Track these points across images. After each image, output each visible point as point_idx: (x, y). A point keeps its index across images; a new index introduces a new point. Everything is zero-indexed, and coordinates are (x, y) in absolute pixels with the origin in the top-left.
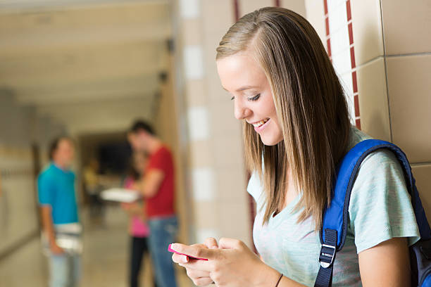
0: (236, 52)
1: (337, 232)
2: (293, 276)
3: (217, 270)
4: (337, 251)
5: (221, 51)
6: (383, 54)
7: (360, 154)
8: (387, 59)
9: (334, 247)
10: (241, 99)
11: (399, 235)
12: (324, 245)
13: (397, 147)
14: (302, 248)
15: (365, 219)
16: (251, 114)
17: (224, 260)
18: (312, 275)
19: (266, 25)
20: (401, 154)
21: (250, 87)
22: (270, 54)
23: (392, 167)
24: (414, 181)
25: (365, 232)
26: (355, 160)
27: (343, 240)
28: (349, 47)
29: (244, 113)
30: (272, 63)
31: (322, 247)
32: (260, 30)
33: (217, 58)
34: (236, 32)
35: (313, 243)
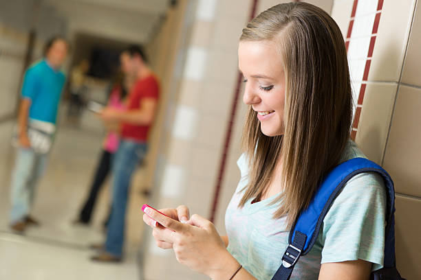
0: (261, 39)
1: (306, 238)
2: (252, 265)
3: (181, 245)
4: (302, 255)
5: (246, 33)
6: (398, 81)
7: (351, 170)
8: (400, 86)
9: (300, 251)
10: (253, 86)
11: (365, 258)
12: (291, 246)
13: (387, 174)
14: (269, 244)
15: (337, 234)
16: (260, 101)
17: (190, 237)
18: (271, 270)
19: (297, 21)
20: (390, 183)
21: (265, 77)
22: (294, 50)
23: (378, 193)
24: (394, 210)
25: (335, 246)
26: (345, 174)
27: (310, 246)
28: (366, 58)
29: (252, 99)
30: (293, 60)
31: (289, 247)
32: (291, 24)
33: (241, 39)
34: (267, 19)
35: (282, 243)
